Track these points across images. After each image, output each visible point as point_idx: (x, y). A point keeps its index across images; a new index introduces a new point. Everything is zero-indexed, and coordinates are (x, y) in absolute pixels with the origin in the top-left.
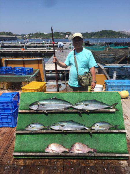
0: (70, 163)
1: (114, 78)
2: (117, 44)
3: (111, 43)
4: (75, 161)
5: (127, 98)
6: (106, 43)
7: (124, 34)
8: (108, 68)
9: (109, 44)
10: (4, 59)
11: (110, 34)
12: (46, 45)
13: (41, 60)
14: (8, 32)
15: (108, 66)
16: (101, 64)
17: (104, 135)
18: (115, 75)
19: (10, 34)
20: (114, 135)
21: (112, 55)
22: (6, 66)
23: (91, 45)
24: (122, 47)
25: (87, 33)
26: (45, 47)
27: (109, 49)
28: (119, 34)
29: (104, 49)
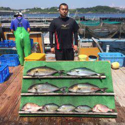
0: (67, 120)
1: (107, 51)
2: (111, 20)
3: (106, 19)
4: (71, 118)
5: (118, 69)
6: (100, 18)
7: (118, 10)
8: (102, 42)
9: (103, 19)
10: (6, 33)
11: (105, 9)
12: (44, 20)
13: (40, 34)
14: (6, 7)
15: (102, 40)
16: (95, 38)
17: (96, 97)
18: (108, 49)
19: (8, 9)
20: (104, 97)
21: (106, 30)
22: (8, 39)
23: (86, 20)
24: (116, 22)
25: (83, 8)
26: (43, 22)
27: (103, 24)
28: (114, 10)
29: (99, 24)
